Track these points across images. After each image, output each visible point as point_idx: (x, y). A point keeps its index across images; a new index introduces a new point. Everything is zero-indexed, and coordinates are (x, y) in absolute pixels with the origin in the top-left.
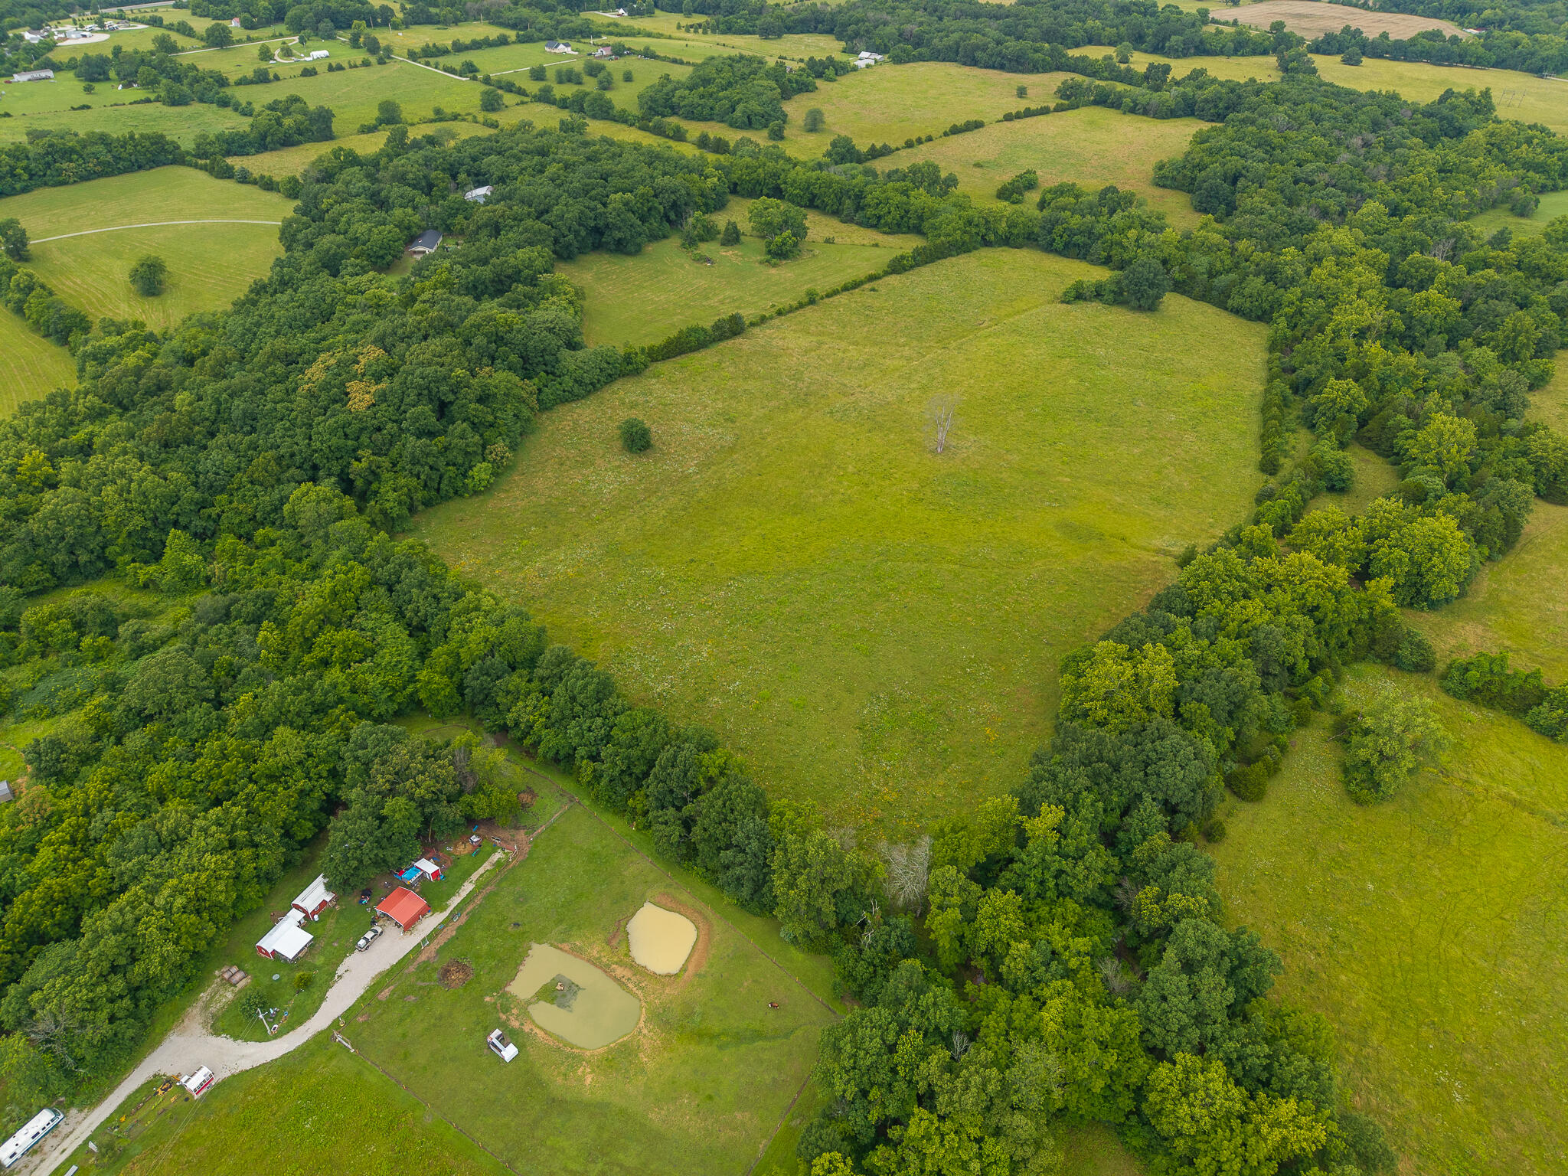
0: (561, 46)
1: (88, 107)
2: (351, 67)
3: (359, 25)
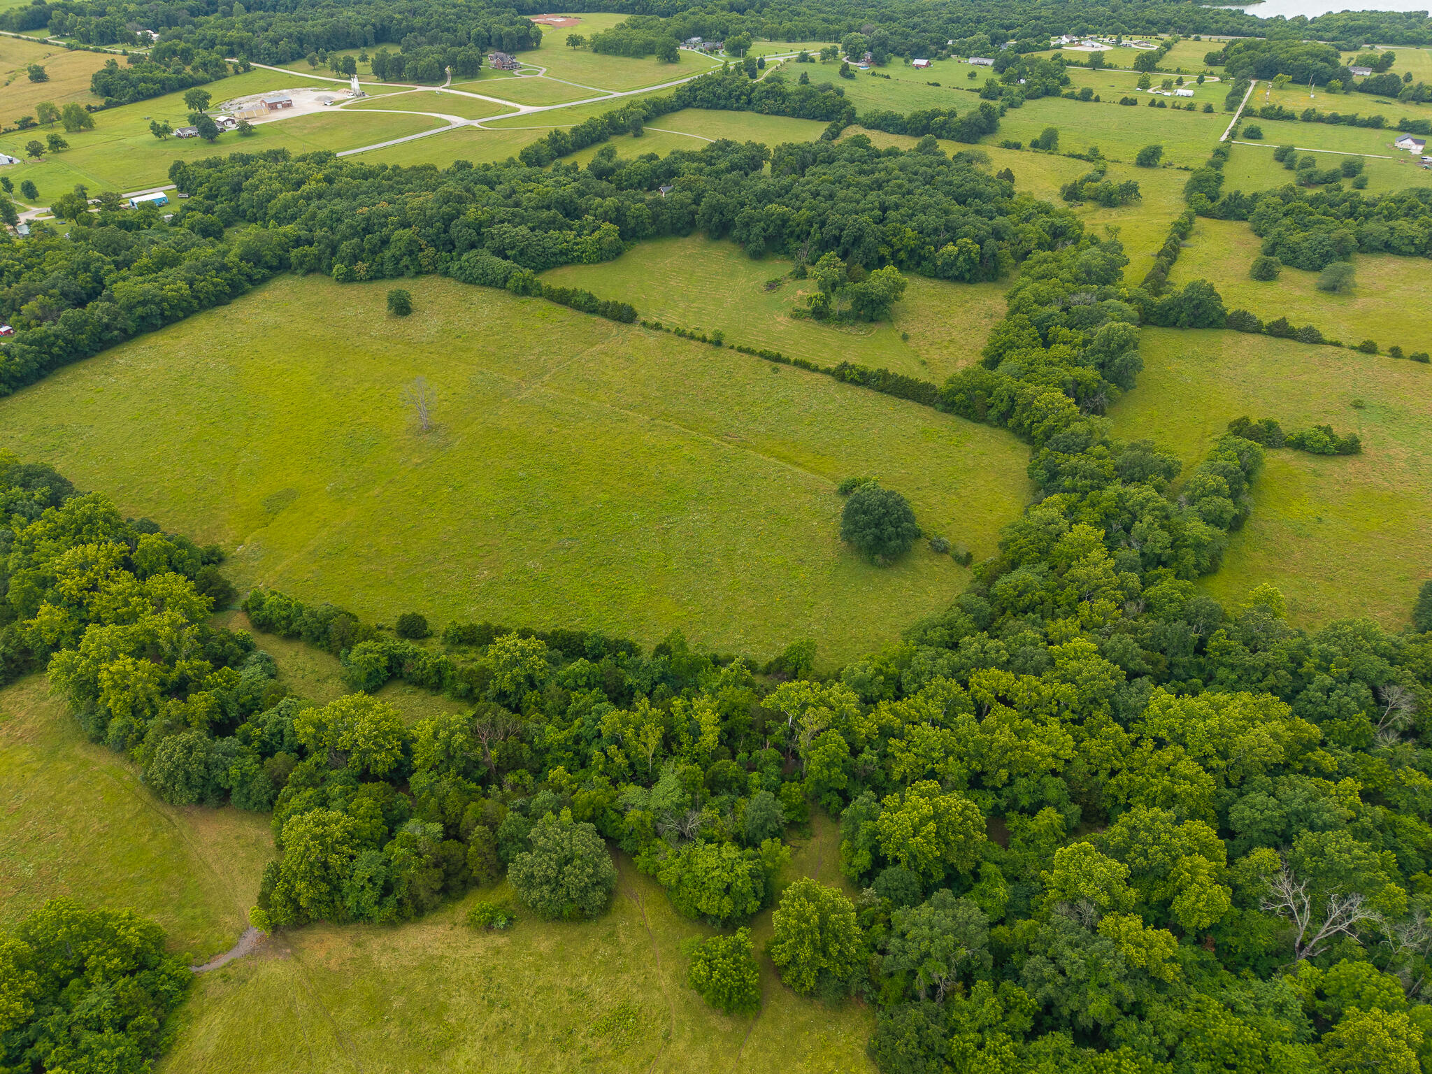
0: (1409, 142)
1: (938, 85)
2: (1174, 107)
3: (1281, 79)
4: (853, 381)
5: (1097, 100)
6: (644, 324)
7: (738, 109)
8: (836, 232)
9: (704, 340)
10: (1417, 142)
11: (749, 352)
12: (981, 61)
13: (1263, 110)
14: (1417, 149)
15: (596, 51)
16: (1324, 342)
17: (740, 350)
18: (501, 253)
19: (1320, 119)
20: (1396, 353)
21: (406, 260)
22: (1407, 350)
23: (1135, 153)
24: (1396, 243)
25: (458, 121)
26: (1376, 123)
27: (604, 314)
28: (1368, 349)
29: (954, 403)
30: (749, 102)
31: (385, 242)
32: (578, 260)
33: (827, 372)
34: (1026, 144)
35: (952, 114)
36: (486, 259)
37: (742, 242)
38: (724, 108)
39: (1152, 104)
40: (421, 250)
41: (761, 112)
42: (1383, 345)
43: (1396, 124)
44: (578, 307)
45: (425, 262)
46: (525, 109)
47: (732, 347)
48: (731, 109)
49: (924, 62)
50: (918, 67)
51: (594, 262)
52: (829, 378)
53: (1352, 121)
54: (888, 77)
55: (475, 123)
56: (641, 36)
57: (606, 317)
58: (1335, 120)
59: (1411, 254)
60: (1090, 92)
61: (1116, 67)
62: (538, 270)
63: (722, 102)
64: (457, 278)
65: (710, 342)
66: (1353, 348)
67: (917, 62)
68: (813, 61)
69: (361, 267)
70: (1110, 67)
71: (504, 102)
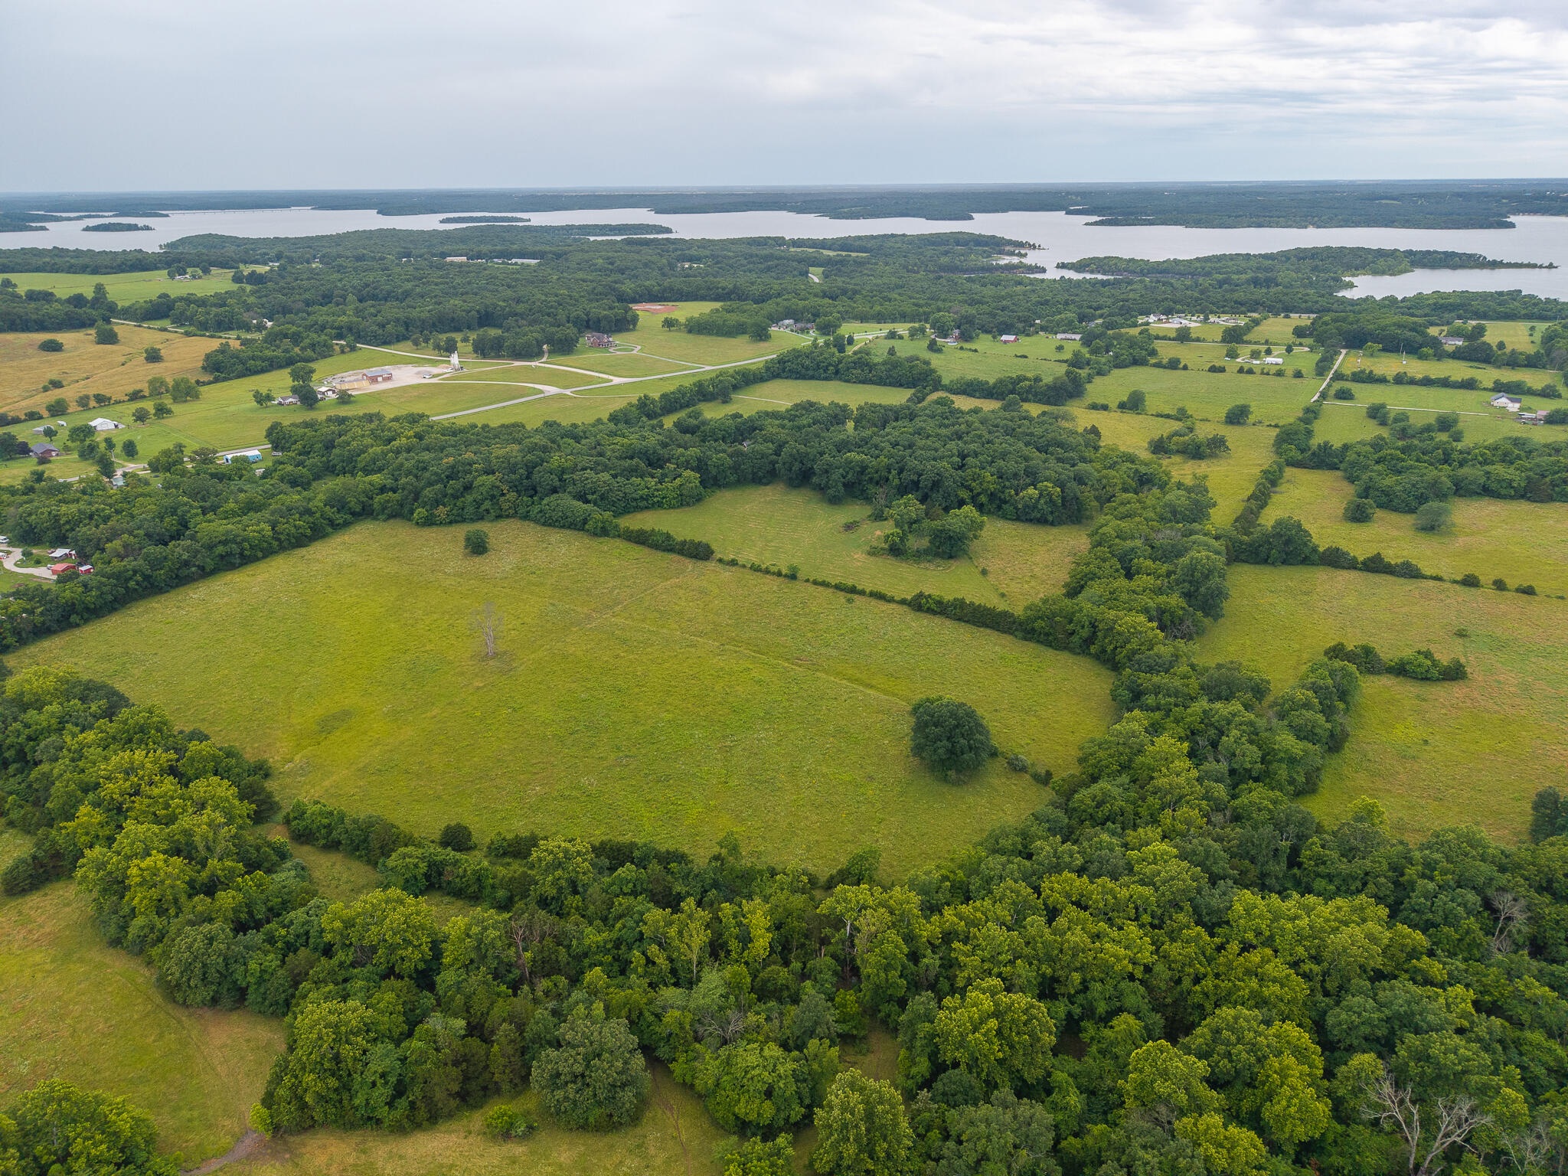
0: (1505, 400)
1: (1026, 357)
2: (1262, 373)
3: (1370, 347)
4: (930, 611)
5: (1185, 368)
6: (720, 561)
7: (826, 379)
8: (915, 478)
9: (779, 574)
10: (1513, 400)
11: (825, 584)
12: (1069, 336)
13: (1354, 374)
14: (1514, 407)
15: (690, 332)
16: (1425, 577)
17: (815, 583)
18: (582, 497)
19: (1412, 382)
20: (1500, 585)
21: (487, 505)
22: (1512, 583)
23: (1222, 414)
24: (1494, 486)
25: (551, 390)
26: (1469, 385)
27: (681, 552)
28: (1470, 582)
29: (1033, 630)
30: (837, 372)
31: (468, 488)
32: (659, 505)
33: (903, 602)
34: (1113, 405)
35: (1037, 379)
36: (567, 502)
37: (821, 489)
38: (812, 378)
39: (1241, 371)
40: (503, 495)
41: (848, 381)
42: (1486, 578)
43: (1491, 385)
44: (656, 546)
45: (506, 506)
46: (617, 380)
47: (807, 581)
48: (819, 379)
49: (1012, 338)
50: (1005, 342)
51: (673, 507)
52: (905, 608)
53: (1445, 383)
54: (976, 351)
55: (568, 392)
56: (733, 318)
57: (683, 555)
58: (1427, 382)
59: (1512, 498)
60: (1178, 361)
61: (1204, 340)
62: (617, 515)
63: (811, 373)
64: (536, 521)
65: (786, 576)
66: (1455, 582)
67: (1004, 338)
68: (901, 337)
69: (441, 511)
70: (1198, 340)
71: (597, 374)
